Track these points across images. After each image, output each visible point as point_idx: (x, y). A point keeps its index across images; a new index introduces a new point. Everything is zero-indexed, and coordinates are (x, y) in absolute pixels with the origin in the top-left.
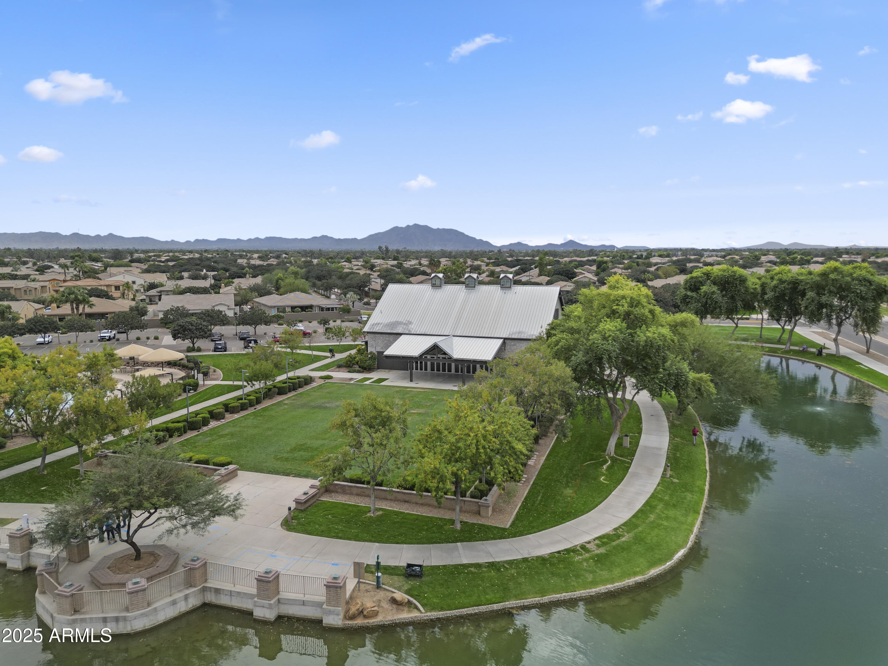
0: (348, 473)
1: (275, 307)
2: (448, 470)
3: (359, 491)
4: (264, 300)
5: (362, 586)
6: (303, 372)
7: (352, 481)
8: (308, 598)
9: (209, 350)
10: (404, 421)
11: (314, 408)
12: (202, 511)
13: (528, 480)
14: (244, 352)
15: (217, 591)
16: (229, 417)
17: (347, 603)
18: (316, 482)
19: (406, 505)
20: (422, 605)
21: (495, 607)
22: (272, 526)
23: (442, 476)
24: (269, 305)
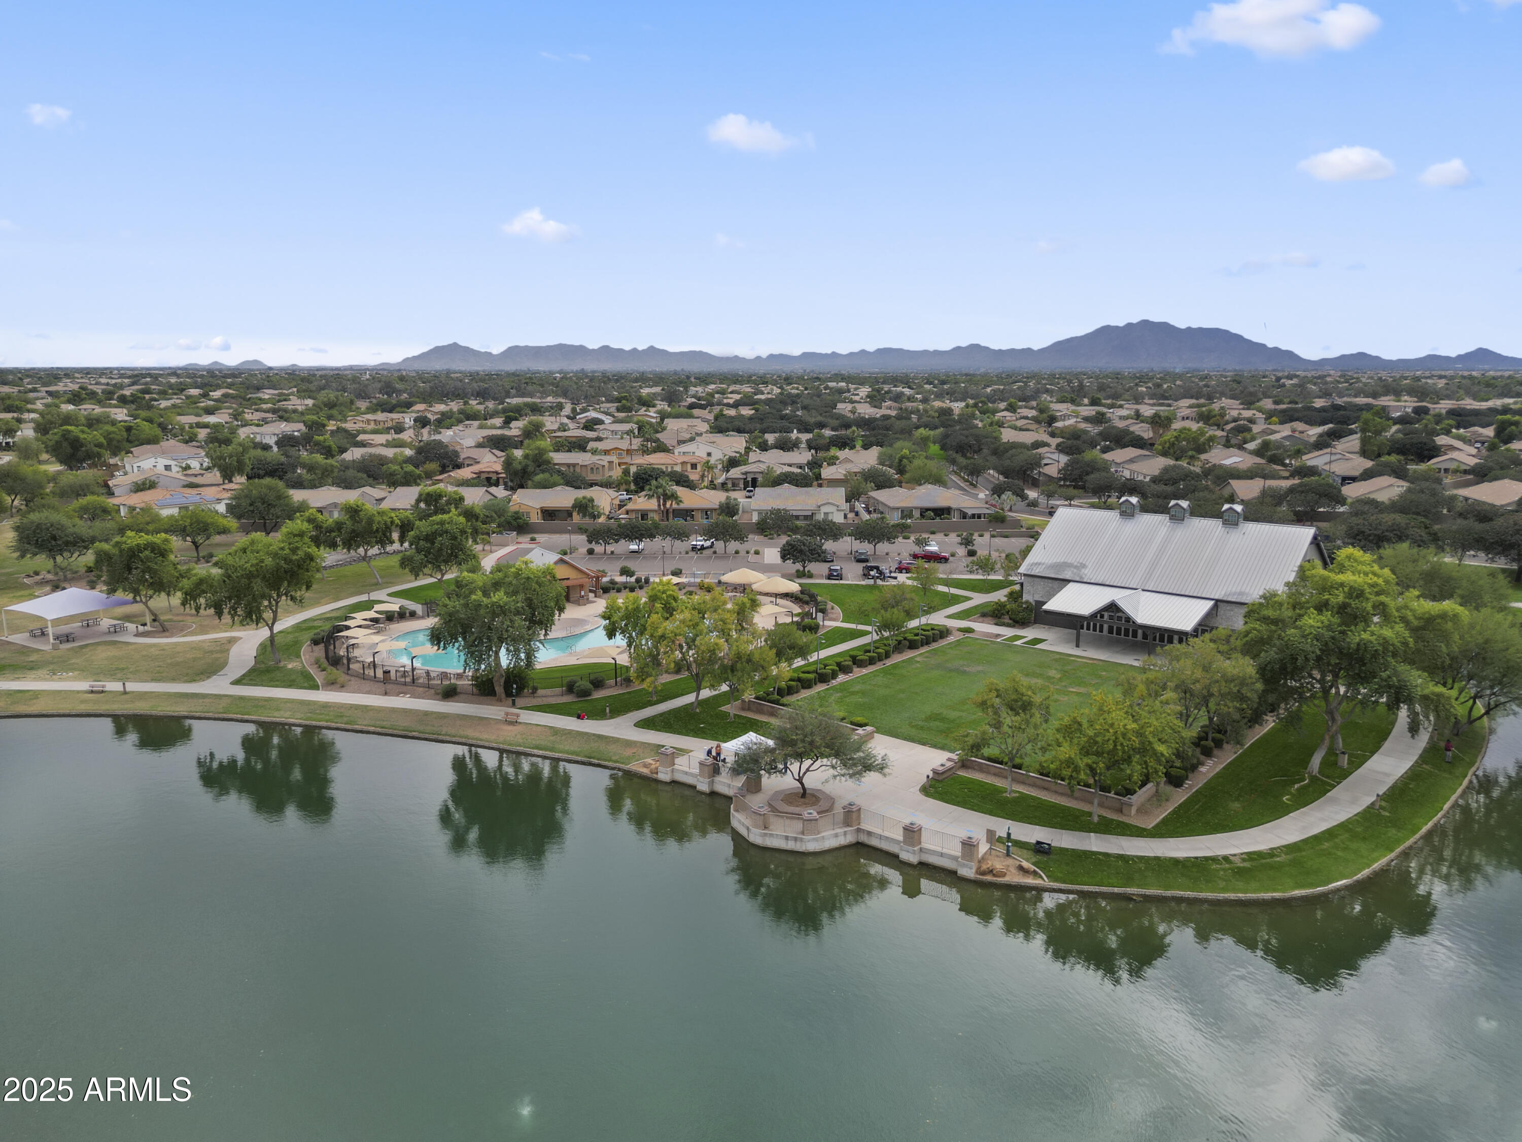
0: (986, 751)
1: (898, 508)
2: (1083, 762)
3: (998, 770)
4: (884, 496)
5: (993, 852)
6: (938, 619)
7: (989, 759)
8: (945, 851)
9: (821, 577)
10: (1047, 708)
11: (951, 670)
12: (855, 765)
13: (1191, 786)
14: (863, 583)
15: (869, 833)
16: (858, 672)
17: (979, 862)
18: (954, 756)
19: (1045, 793)
20: (1047, 876)
21: (1116, 890)
22: (911, 790)
23: (1076, 767)
24: (891, 505)
